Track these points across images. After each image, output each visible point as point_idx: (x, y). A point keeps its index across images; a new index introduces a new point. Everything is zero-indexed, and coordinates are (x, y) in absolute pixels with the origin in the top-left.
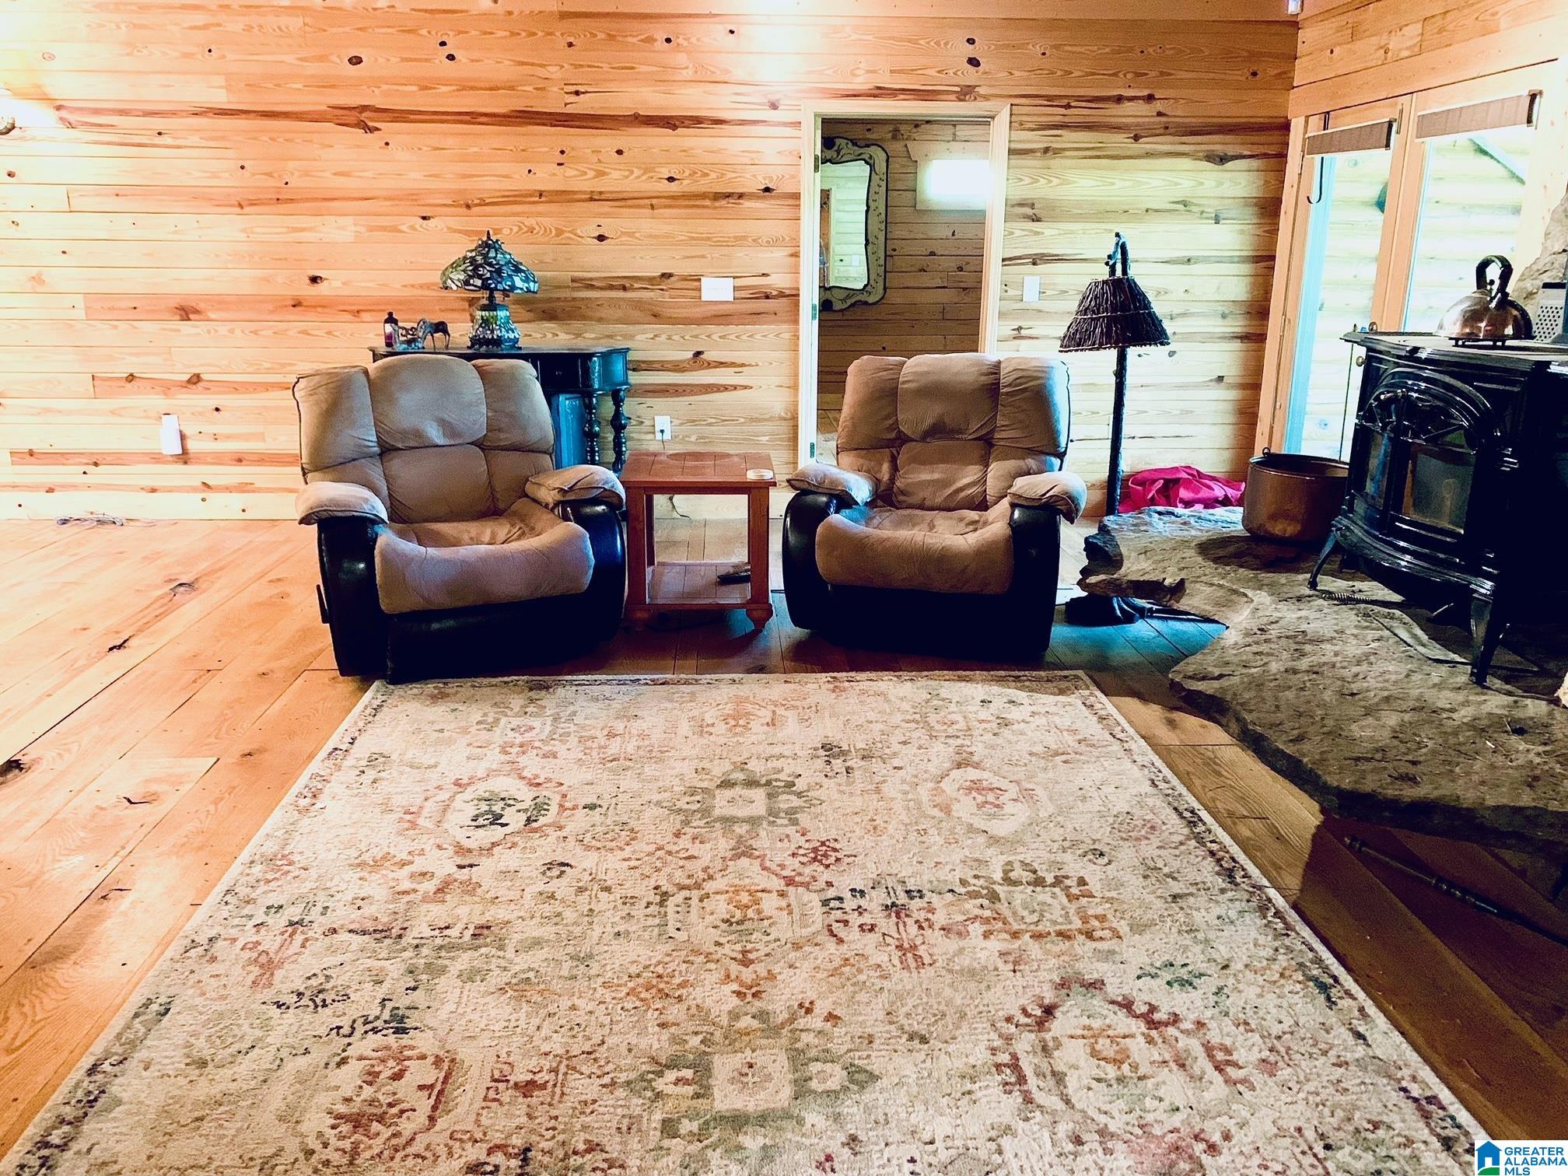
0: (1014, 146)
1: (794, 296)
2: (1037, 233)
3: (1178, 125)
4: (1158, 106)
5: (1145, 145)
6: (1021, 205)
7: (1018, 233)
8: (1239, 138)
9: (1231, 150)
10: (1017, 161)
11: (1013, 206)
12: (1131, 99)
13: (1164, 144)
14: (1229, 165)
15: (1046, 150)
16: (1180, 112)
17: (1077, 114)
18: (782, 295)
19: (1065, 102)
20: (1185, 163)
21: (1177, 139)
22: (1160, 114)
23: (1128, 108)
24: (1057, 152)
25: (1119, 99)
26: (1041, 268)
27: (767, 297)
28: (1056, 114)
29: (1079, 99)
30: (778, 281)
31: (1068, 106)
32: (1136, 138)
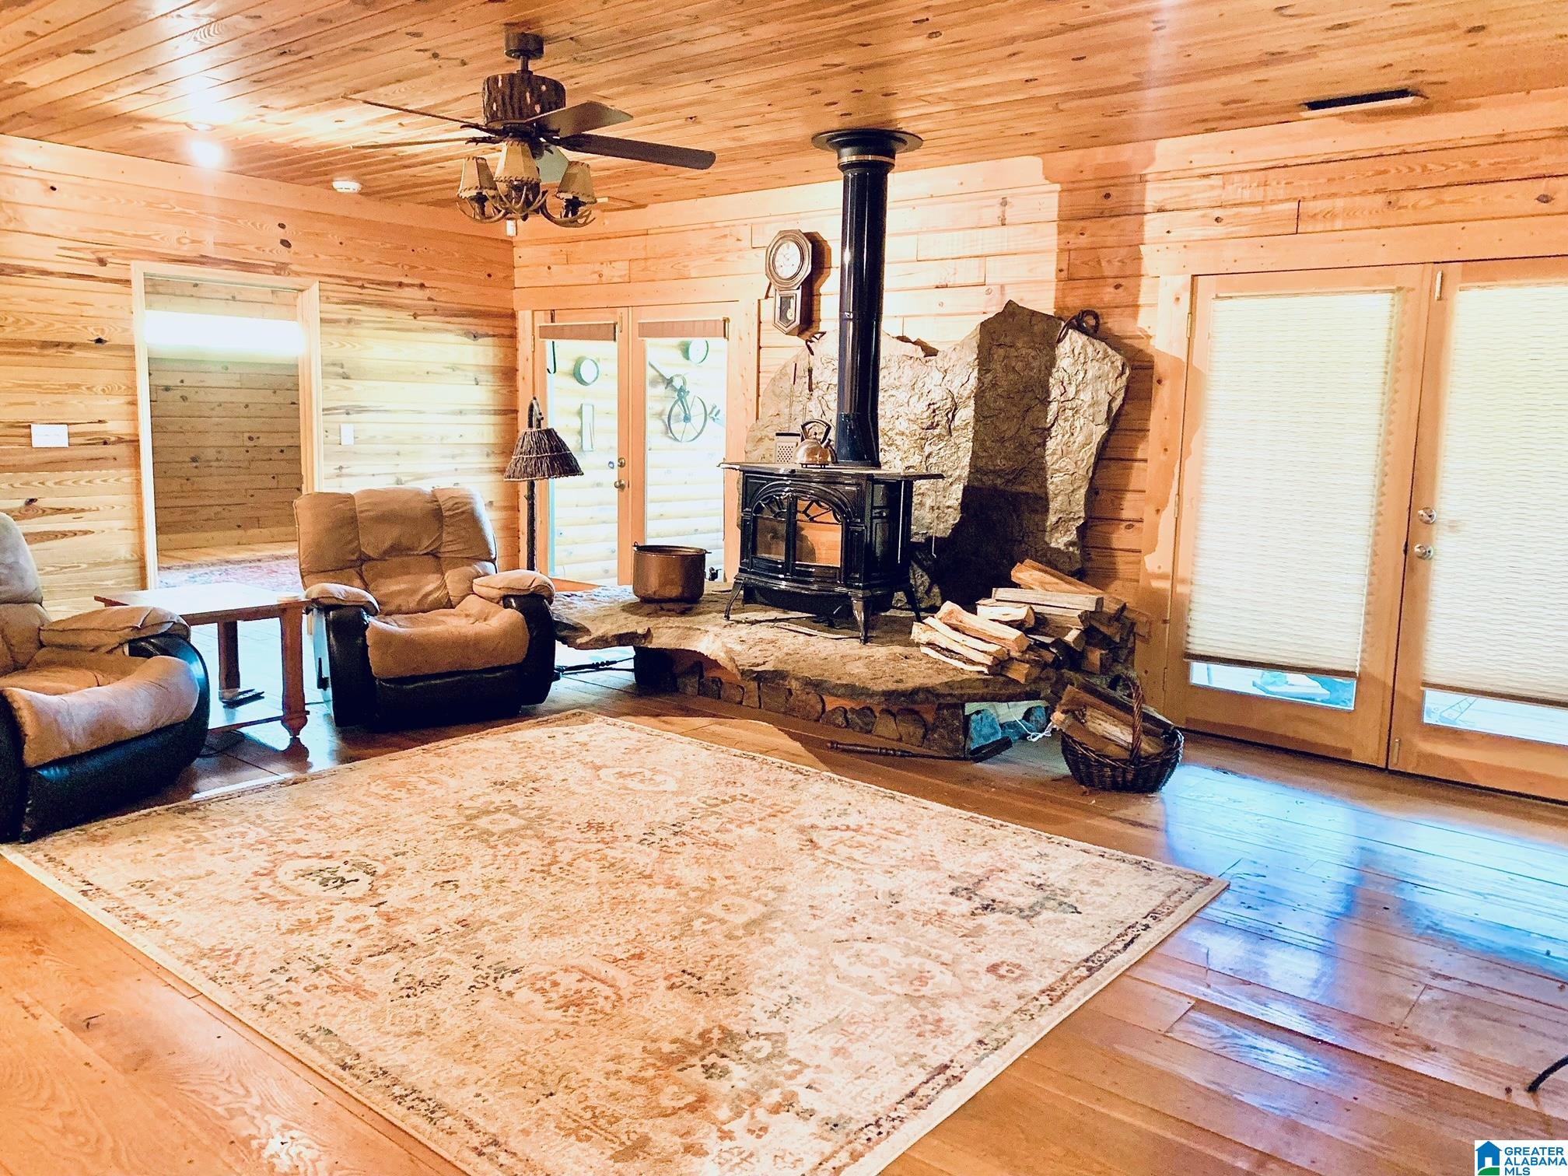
0: (324, 316)
1: (134, 443)
2: (348, 389)
3: (444, 309)
4: (428, 293)
5: (421, 322)
6: (334, 365)
7: (333, 388)
8: (485, 322)
9: (481, 331)
10: (328, 328)
11: (326, 365)
12: (408, 285)
13: (434, 322)
14: (481, 341)
15: (349, 321)
16: (443, 299)
17: (370, 293)
18: (120, 440)
19: (360, 283)
20: (451, 337)
21: (443, 319)
22: (430, 299)
23: (407, 292)
24: (358, 322)
25: (400, 285)
26: (354, 417)
27: (105, 443)
28: (353, 292)
29: (372, 282)
30: (116, 427)
31: (362, 287)
32: (415, 316)
